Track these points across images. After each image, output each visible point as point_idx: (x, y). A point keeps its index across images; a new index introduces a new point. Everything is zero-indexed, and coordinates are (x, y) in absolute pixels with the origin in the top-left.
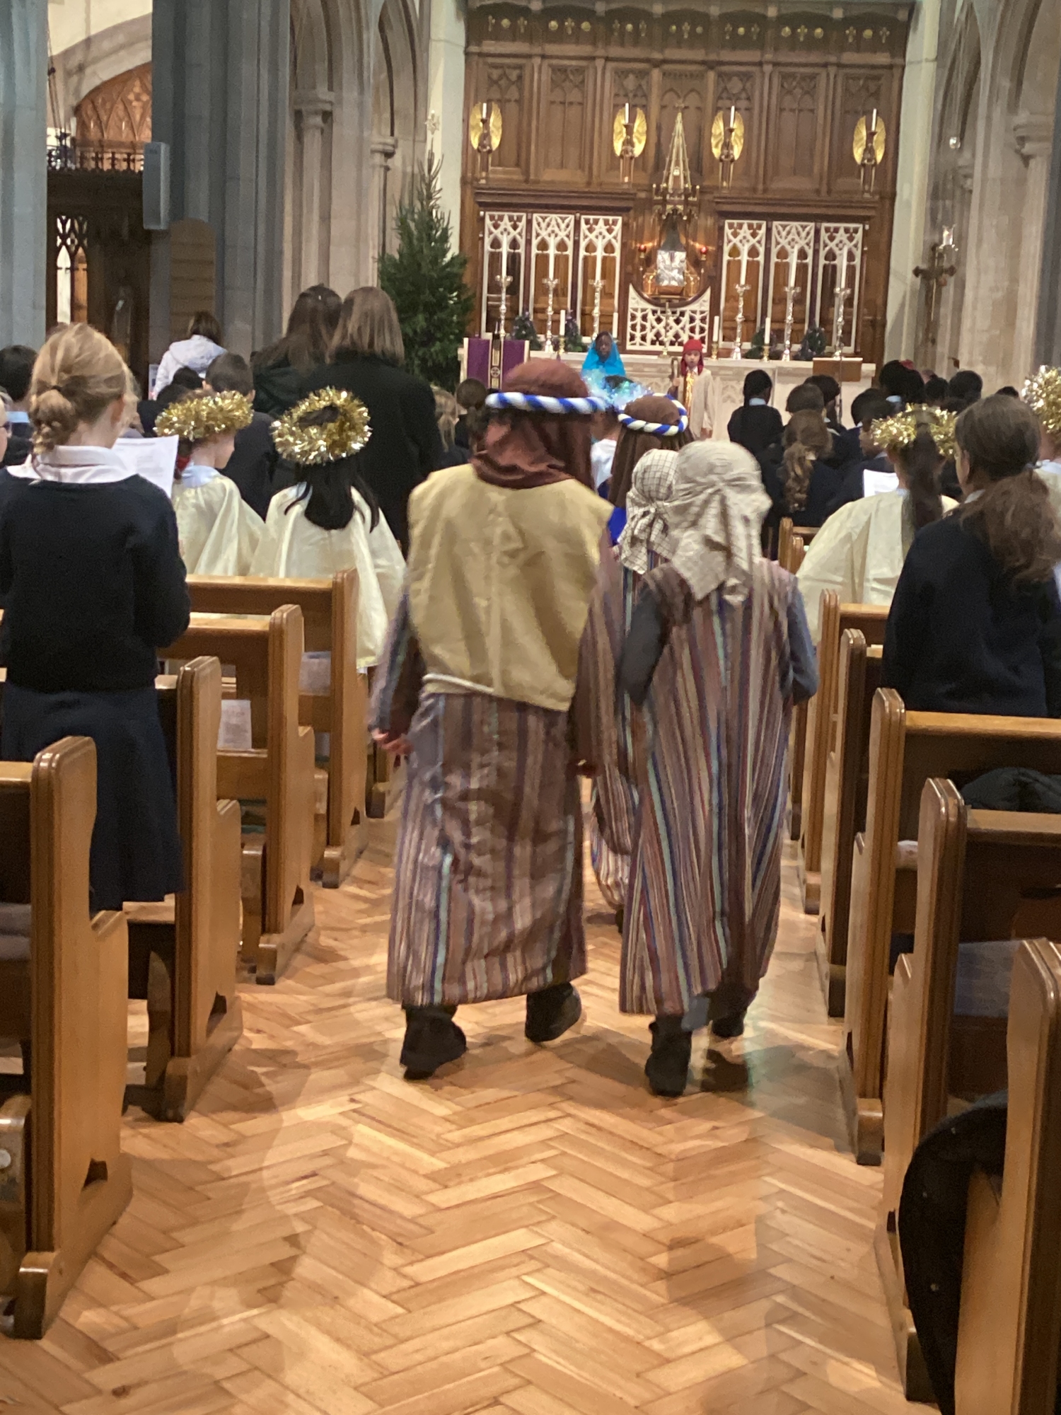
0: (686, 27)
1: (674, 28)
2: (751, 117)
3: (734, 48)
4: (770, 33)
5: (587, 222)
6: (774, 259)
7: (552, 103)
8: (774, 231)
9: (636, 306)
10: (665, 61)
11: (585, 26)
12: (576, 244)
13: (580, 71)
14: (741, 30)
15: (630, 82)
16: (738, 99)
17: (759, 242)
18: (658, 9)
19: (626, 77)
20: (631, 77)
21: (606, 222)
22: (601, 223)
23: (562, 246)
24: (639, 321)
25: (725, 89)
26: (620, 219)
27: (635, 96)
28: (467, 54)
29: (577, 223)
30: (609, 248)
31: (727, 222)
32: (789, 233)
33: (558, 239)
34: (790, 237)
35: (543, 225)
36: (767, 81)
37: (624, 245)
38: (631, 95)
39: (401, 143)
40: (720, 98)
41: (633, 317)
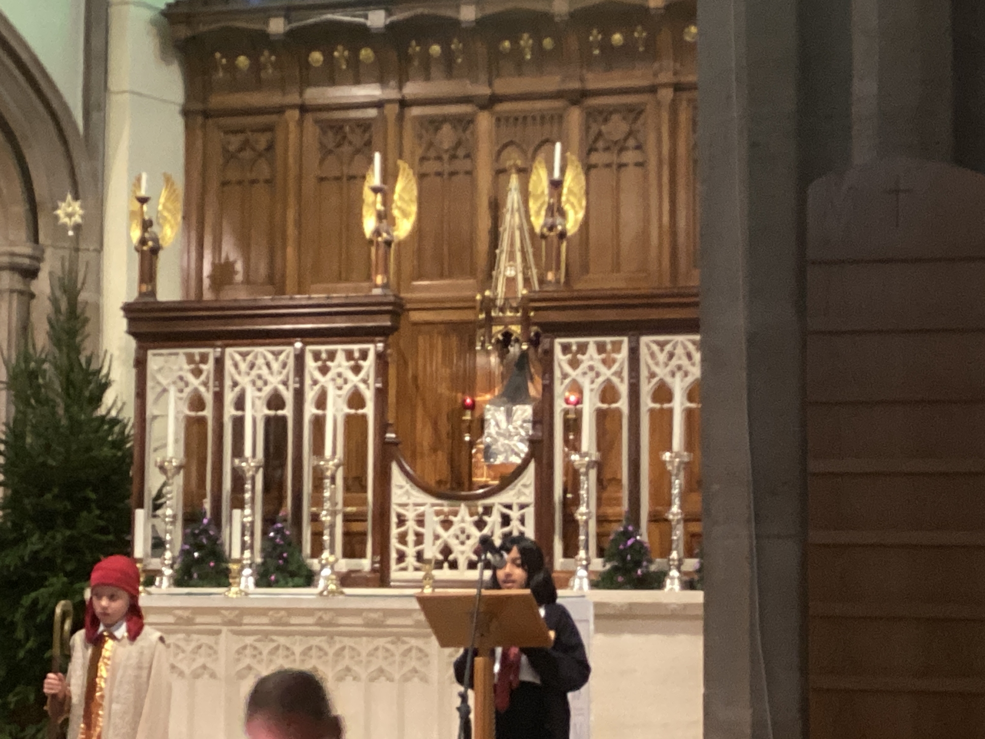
0: (526, 41)
1: (507, 44)
2: (645, 177)
3: (609, 68)
4: (665, 37)
5: (317, 356)
6: (647, 403)
7: (322, 179)
8: (644, 352)
9: (404, 500)
10: (494, 100)
11: (366, 54)
12: (299, 395)
13: (365, 125)
14: (617, 38)
15: (447, 136)
16: (622, 149)
17: (619, 374)
18: (468, 14)
19: (437, 129)
20: (446, 129)
21: (349, 355)
22: (340, 357)
23: (275, 401)
24: (411, 526)
25: (600, 134)
26: (372, 349)
27: (454, 157)
28: (186, 113)
29: (300, 359)
30: (356, 400)
31: (558, 342)
32: (671, 356)
33: (267, 390)
34: (674, 362)
35: (243, 366)
36: (665, 116)
37: (381, 394)
38: (446, 157)
39: (48, 253)
40: (591, 150)
41: (402, 521)
